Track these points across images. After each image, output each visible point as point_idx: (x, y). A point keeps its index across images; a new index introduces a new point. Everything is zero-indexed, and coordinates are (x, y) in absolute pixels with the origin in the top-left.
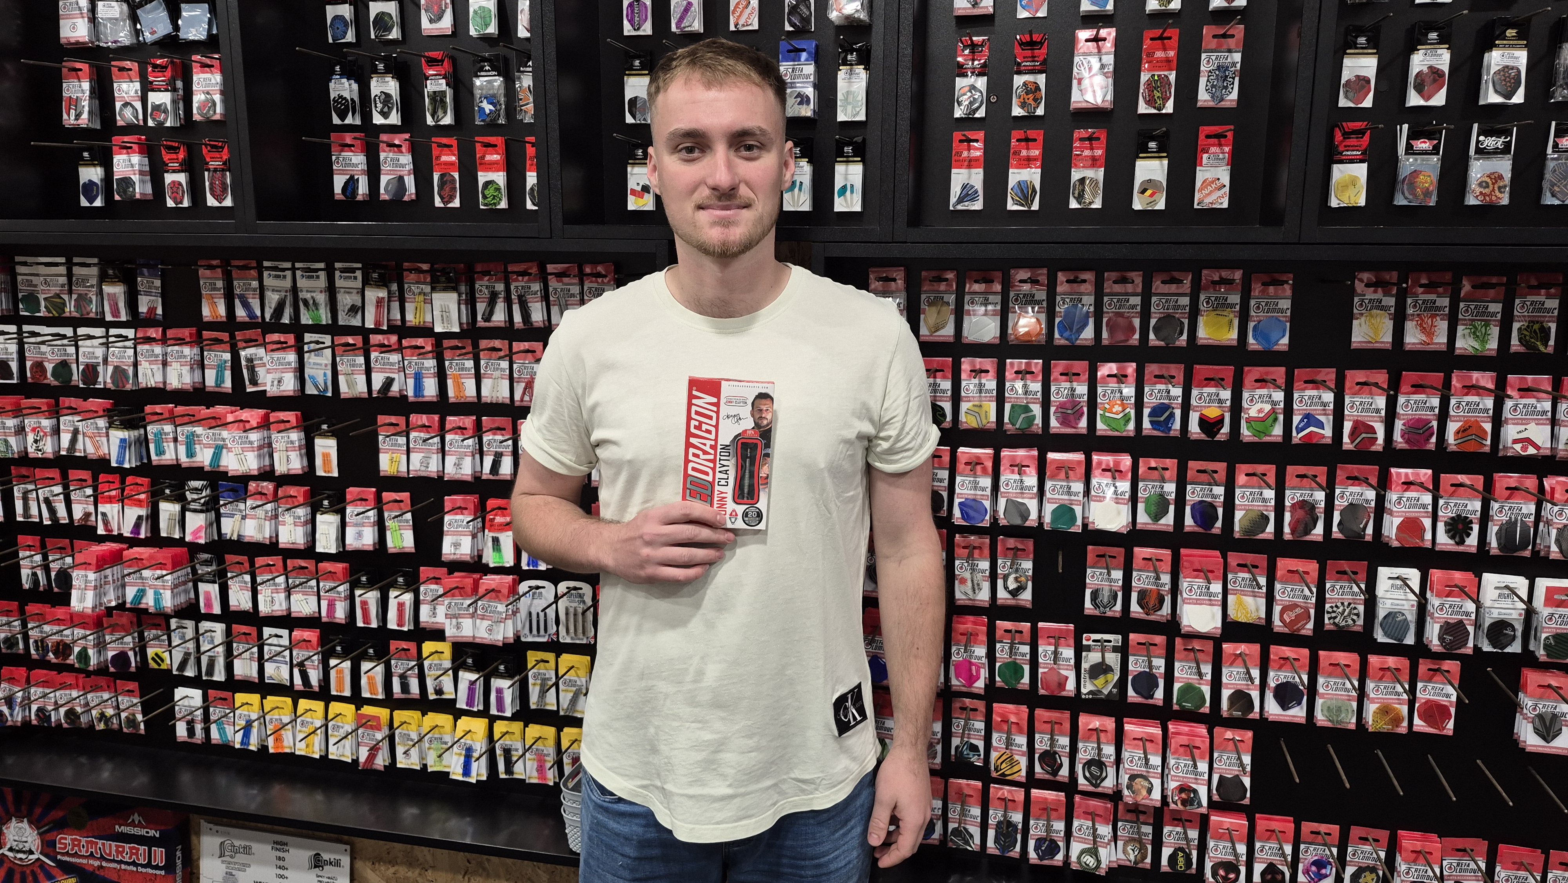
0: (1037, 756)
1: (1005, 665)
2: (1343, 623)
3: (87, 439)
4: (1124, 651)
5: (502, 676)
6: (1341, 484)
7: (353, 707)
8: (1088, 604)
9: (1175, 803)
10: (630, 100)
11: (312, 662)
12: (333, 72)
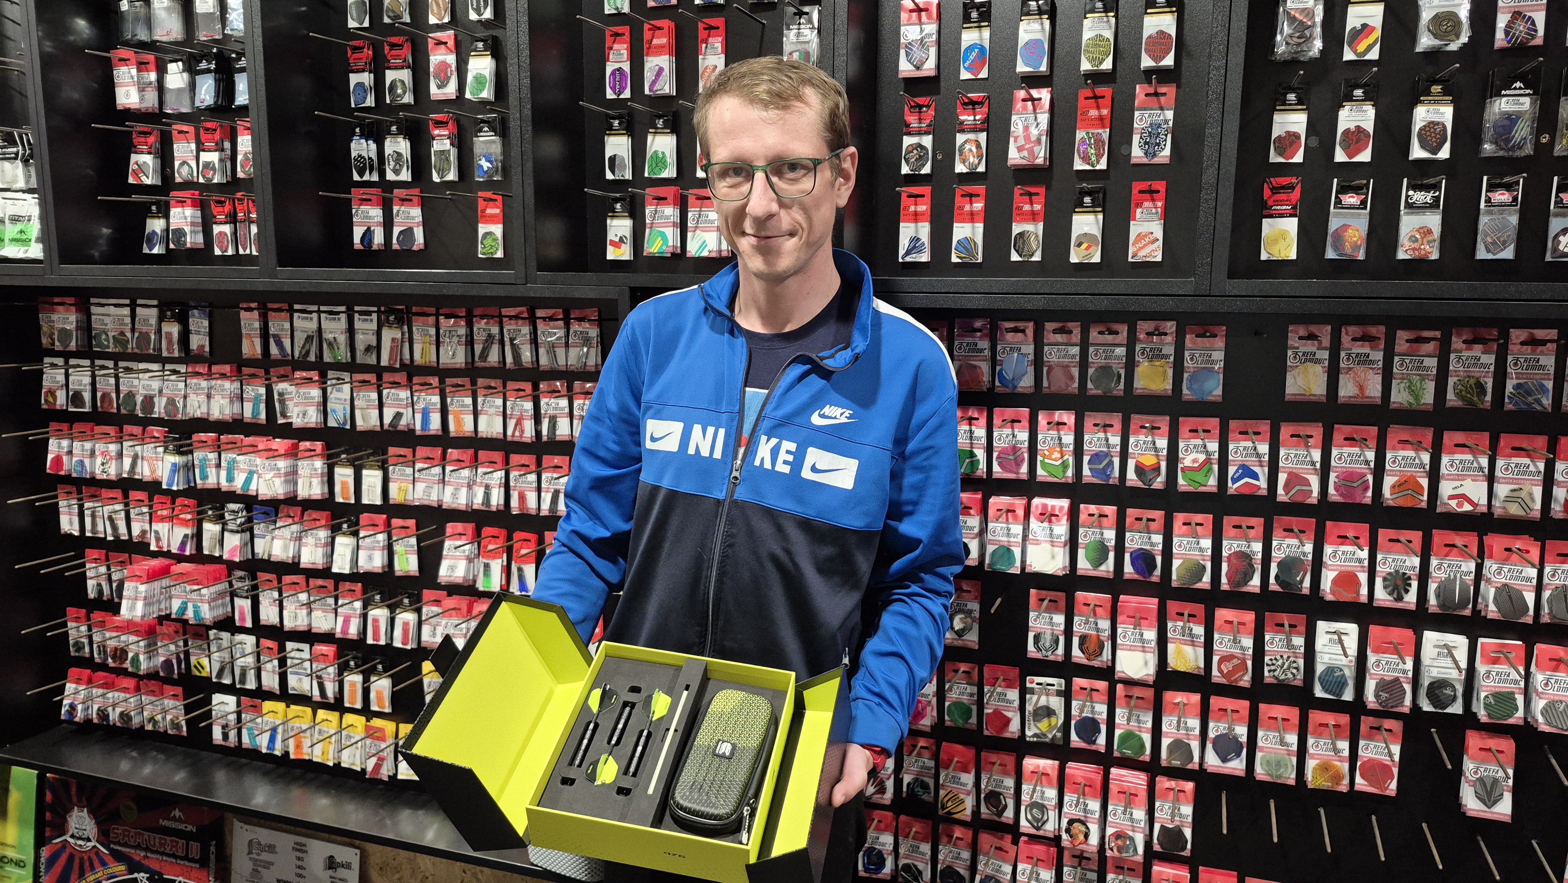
0: (983, 796)
1: (955, 705)
2: (1283, 677)
3: (145, 463)
4: (1067, 695)
6: (1279, 535)
7: (363, 719)
8: (1031, 647)
9: (1111, 849)
10: (610, 158)
11: (329, 674)
12: (354, 134)
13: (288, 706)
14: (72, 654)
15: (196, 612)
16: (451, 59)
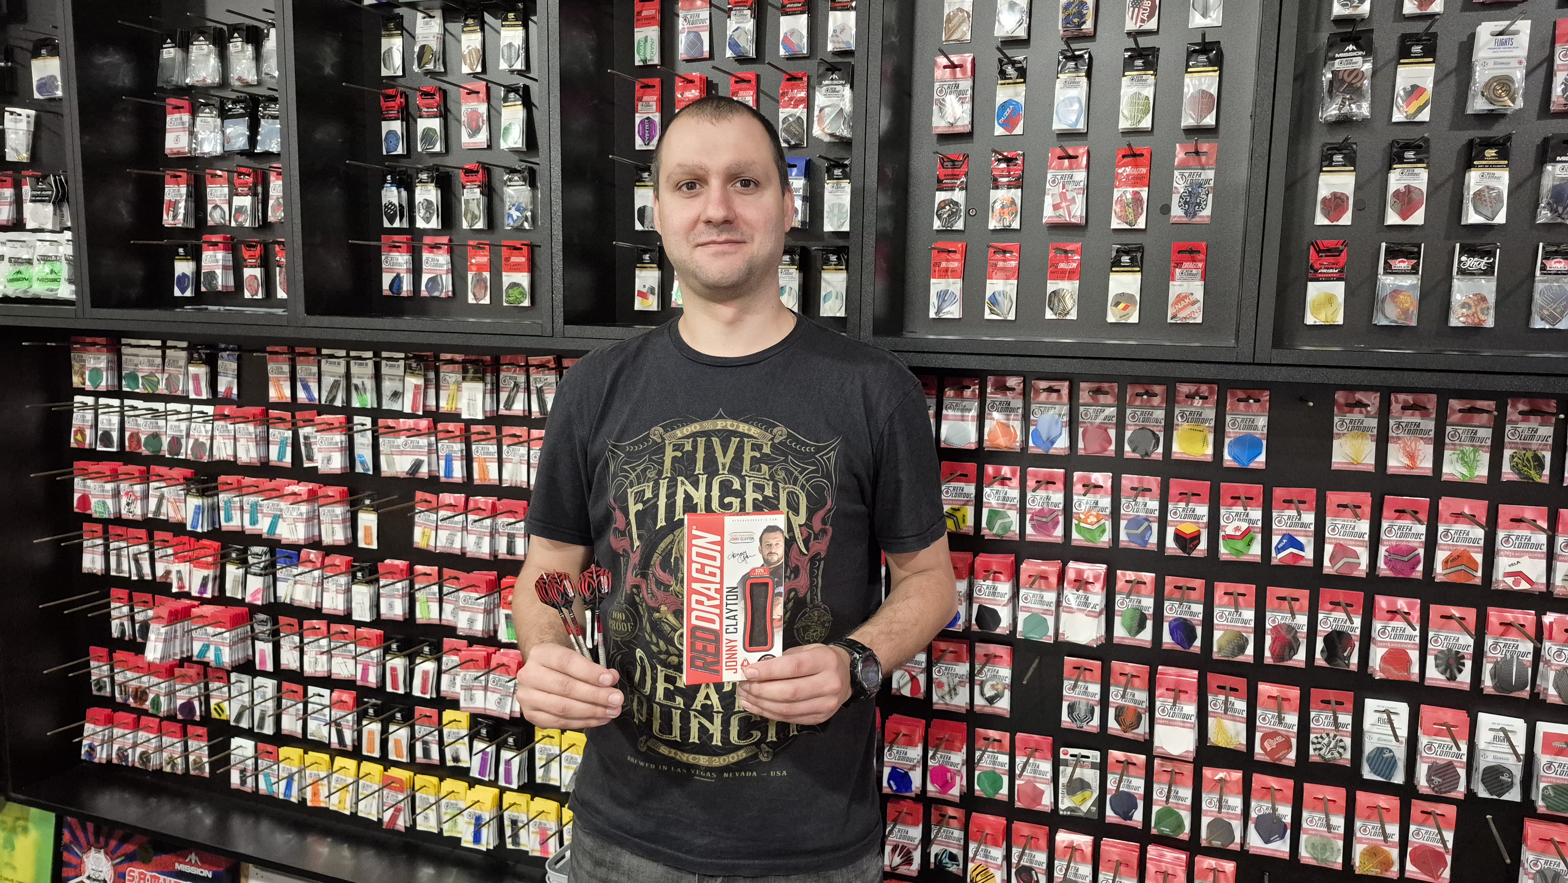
0: (1013, 871)
1: (985, 774)
2: (1329, 756)
3: (169, 504)
4: (1102, 768)
5: (510, 748)
6: (1325, 609)
7: (381, 768)
8: (1065, 717)
10: (639, 209)
11: (347, 721)
12: (385, 181)
13: (306, 753)
14: (95, 693)
15: (218, 655)
16: (483, 108)
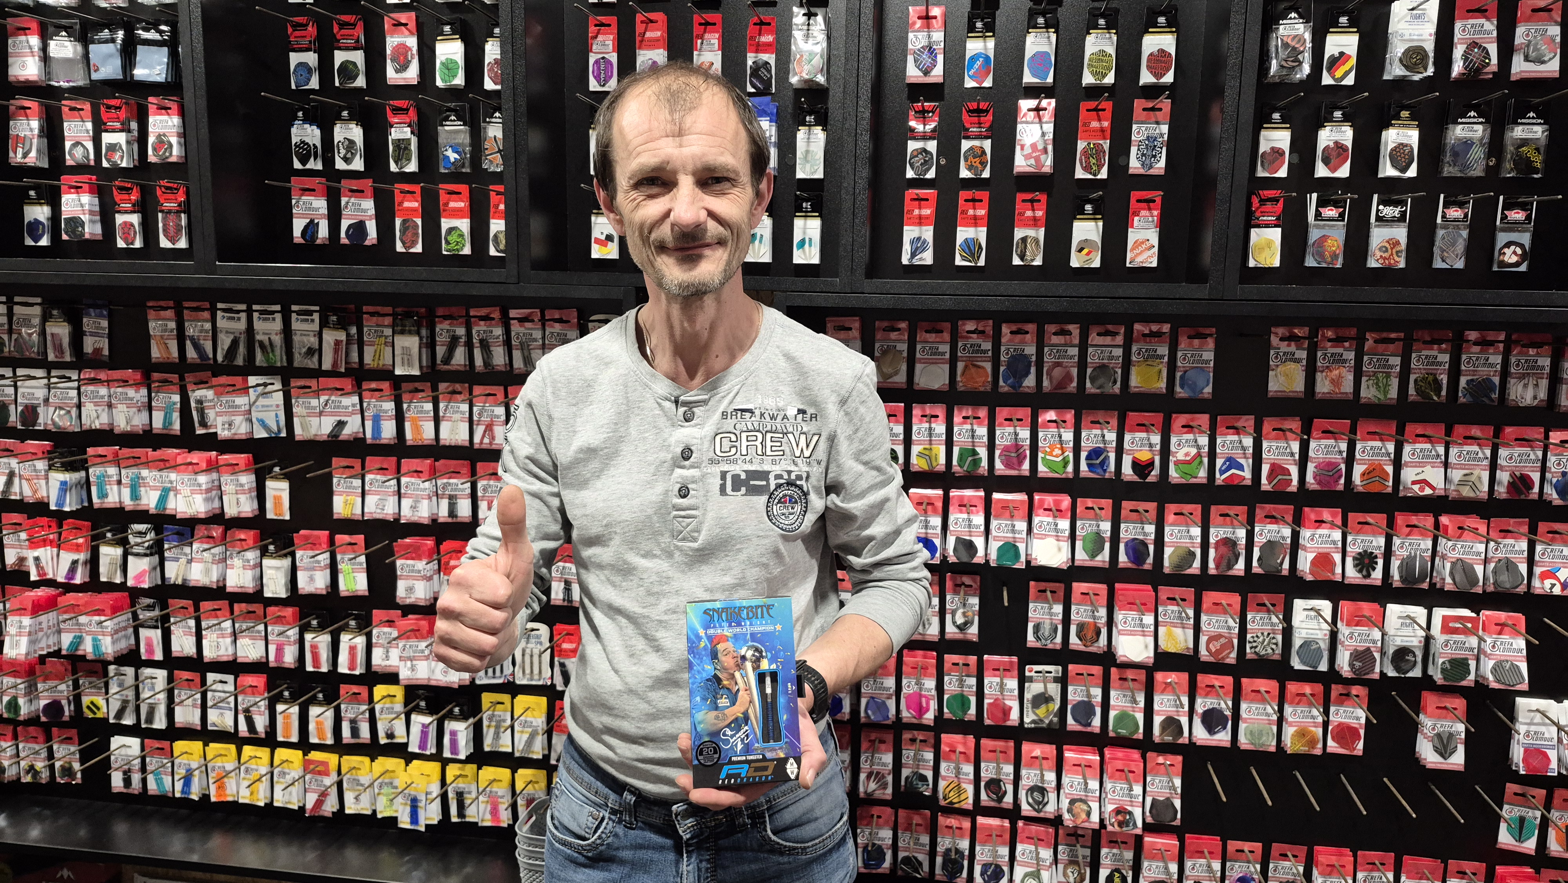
0: (983, 784)
1: (953, 697)
3: (24, 482)
4: (1063, 681)
5: (456, 718)
6: (1260, 522)
7: (300, 753)
8: (1030, 637)
9: (1112, 825)
11: (258, 707)
12: (296, 118)
13: (206, 745)
15: (96, 646)
16: (412, 42)
